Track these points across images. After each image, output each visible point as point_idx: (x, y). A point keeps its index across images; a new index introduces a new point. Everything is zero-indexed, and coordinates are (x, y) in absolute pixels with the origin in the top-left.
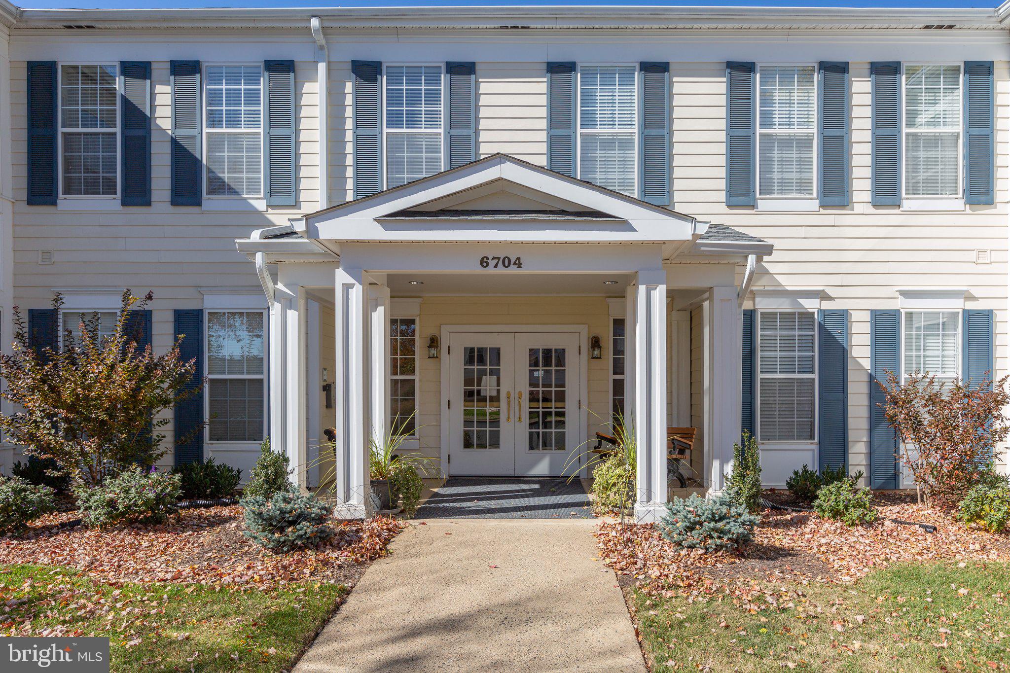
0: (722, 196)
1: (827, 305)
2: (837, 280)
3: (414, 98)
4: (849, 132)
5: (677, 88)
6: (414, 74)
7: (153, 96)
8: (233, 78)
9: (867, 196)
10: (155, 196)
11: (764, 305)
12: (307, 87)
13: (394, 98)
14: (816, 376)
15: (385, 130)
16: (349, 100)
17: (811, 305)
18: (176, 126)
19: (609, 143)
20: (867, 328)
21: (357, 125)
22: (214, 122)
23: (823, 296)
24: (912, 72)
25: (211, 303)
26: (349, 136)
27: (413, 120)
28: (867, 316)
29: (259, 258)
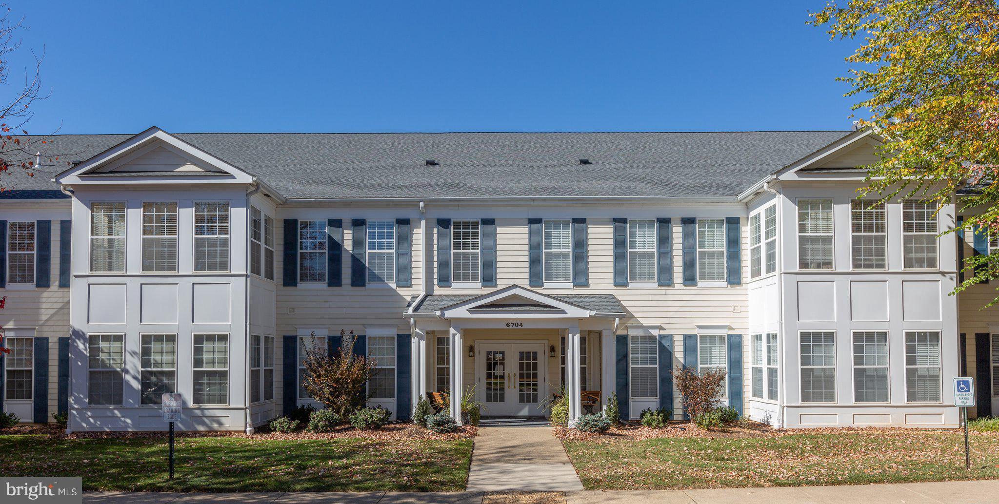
0: (612, 281)
1: (662, 332)
2: (667, 320)
3: (466, 235)
4: (672, 251)
5: (590, 230)
6: (466, 225)
7: (343, 235)
8: (381, 226)
9: (681, 281)
10: (343, 282)
11: (632, 333)
12: (416, 231)
13: (457, 236)
14: (657, 366)
15: (452, 251)
16: (435, 236)
17: (655, 332)
18: (353, 249)
19: (558, 256)
20: (682, 343)
21: (439, 249)
22: (372, 246)
23: (661, 328)
24: (703, 223)
25: (370, 332)
26: (435, 253)
27: (465, 246)
28: (682, 338)
29: (412, 320)
